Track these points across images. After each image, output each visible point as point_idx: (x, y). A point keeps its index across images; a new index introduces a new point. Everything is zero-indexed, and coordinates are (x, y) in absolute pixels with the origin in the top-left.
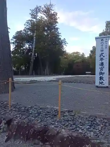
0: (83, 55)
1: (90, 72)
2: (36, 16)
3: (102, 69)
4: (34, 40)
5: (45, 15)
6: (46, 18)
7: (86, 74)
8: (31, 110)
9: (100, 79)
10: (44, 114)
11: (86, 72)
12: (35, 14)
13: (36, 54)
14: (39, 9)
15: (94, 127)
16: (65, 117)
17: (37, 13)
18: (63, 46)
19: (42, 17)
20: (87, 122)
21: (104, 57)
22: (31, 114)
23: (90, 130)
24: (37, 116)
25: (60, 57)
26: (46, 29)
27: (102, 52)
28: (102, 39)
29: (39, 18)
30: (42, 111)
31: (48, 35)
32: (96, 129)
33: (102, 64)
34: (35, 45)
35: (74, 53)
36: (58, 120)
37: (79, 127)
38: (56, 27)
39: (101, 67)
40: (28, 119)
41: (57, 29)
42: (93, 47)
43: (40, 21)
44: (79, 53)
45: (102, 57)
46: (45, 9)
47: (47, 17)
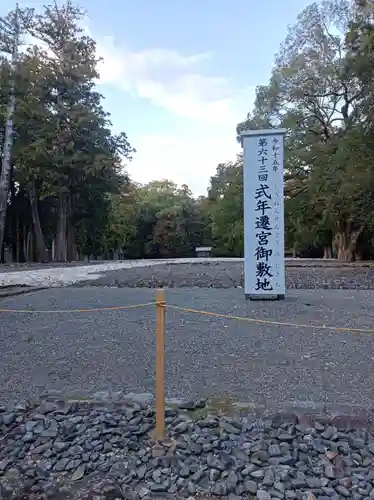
0: (185, 192)
1: (209, 249)
2: (15, 43)
3: (263, 239)
4: (9, 131)
5: (49, 43)
6: (51, 54)
7: (195, 255)
8: (30, 425)
9: (260, 273)
10: (92, 432)
11: (197, 249)
12: (11, 37)
13: (17, 184)
14: (26, 20)
15: (305, 468)
16: (186, 437)
17: (17, 32)
18: (117, 160)
19: (36, 48)
20: (274, 449)
21: (270, 197)
22: (31, 442)
23: (295, 482)
24: (64, 449)
25: (110, 196)
26: (54, 92)
27: (264, 183)
28: (262, 138)
29: (28, 54)
30: (81, 422)
31: (62, 117)
32: (318, 475)
33: (265, 221)
34: (11, 151)
35: (155, 184)
36: (158, 454)
37: (253, 478)
38: (92, 90)
39: (259, 231)
40: (23, 472)
41: (96, 97)
42: (220, 165)
43: (31, 62)
44: (170, 184)
45: (263, 198)
46: (48, 21)
47: (55, 50)
